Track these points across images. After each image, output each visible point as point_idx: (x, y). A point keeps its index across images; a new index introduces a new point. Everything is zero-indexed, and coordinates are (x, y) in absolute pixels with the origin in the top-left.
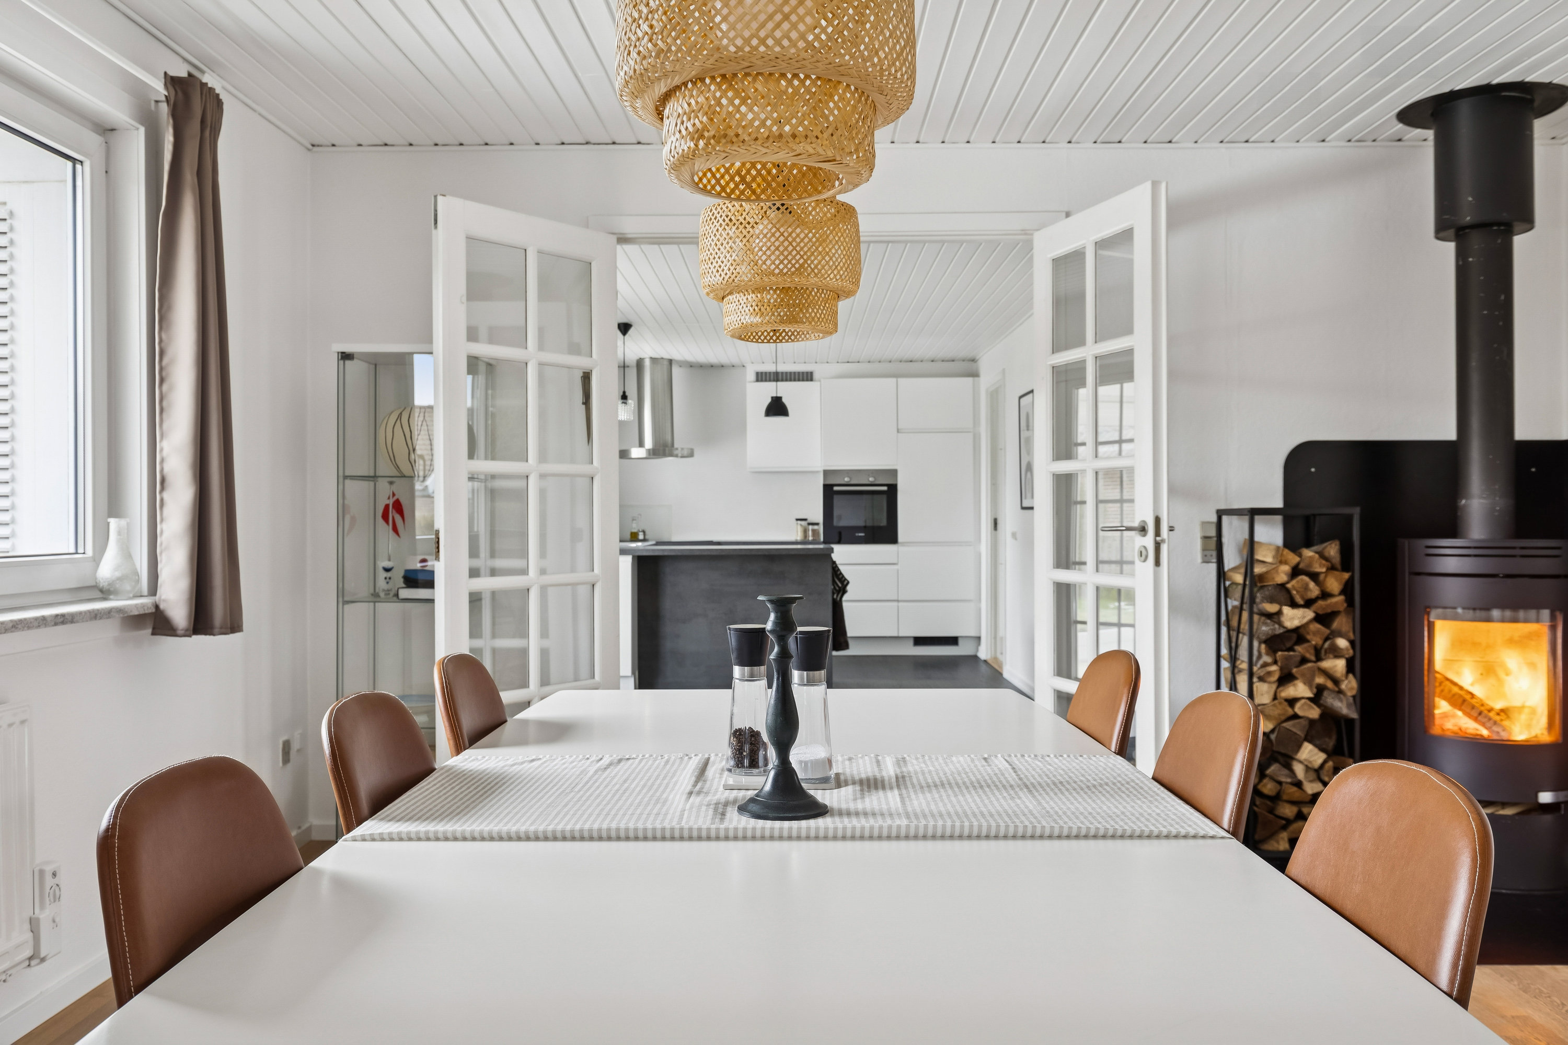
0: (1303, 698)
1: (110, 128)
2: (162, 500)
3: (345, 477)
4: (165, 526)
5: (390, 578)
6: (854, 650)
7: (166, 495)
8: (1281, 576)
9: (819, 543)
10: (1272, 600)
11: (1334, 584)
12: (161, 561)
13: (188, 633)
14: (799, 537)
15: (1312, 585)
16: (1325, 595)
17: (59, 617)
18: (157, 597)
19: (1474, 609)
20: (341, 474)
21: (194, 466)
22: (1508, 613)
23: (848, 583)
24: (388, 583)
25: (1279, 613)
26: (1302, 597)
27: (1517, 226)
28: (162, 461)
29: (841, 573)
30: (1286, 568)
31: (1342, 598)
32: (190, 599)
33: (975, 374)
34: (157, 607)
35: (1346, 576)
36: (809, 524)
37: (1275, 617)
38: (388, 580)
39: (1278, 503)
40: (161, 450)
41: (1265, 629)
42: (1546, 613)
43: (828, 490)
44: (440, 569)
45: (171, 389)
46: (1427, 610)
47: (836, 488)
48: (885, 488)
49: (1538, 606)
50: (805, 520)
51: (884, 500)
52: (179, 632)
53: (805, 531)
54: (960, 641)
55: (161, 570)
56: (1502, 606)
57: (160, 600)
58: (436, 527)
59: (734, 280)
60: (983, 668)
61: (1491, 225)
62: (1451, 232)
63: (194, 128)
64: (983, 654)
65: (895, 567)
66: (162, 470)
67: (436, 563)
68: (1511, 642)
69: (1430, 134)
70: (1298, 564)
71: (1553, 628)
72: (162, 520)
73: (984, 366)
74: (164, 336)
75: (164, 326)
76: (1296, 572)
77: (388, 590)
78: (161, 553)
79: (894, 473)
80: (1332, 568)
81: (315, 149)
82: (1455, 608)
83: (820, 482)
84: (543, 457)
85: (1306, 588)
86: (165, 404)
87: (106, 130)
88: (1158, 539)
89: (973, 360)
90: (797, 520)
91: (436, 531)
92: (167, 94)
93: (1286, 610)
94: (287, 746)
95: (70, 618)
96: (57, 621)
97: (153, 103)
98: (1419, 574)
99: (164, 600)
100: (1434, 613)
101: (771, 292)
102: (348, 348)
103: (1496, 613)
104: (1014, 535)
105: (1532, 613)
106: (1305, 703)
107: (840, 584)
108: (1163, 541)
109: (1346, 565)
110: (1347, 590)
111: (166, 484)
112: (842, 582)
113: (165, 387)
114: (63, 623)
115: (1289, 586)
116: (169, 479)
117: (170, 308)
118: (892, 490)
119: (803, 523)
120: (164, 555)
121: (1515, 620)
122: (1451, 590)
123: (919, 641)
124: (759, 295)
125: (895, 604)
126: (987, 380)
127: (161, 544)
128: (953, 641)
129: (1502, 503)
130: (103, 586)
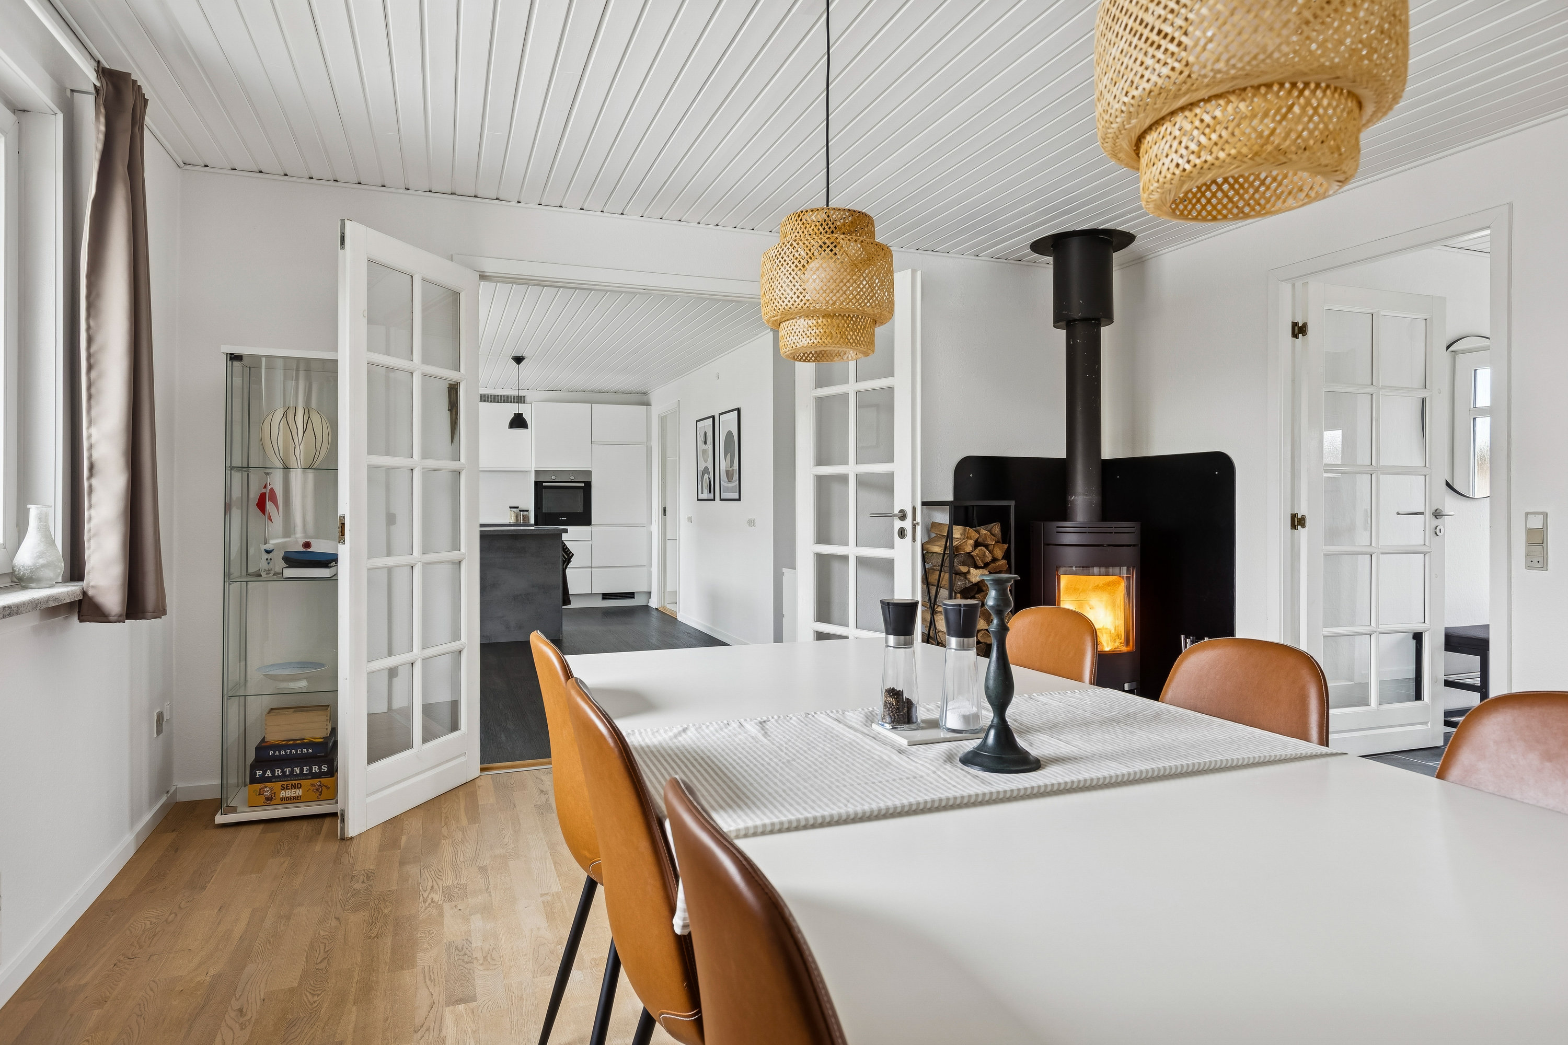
0: (982, 630)
1: (22, 109)
2: (90, 486)
3: (232, 468)
4: (93, 512)
5: (271, 559)
6: (575, 604)
7: (94, 481)
8: (969, 549)
9: (531, 525)
10: (964, 564)
11: (999, 553)
12: (89, 548)
13: (121, 618)
14: (513, 521)
15: (987, 553)
16: (994, 560)
17: (7, 609)
18: (84, 584)
19: (1083, 567)
20: (228, 464)
21: (126, 453)
22: (1103, 569)
23: (573, 555)
24: (269, 563)
25: (969, 572)
26: (983, 562)
27: (1103, 320)
28: (91, 447)
29: (567, 548)
30: (971, 542)
31: (1004, 562)
32: (124, 584)
33: (647, 404)
34: (84, 593)
35: (1006, 546)
36: (520, 511)
37: (965, 575)
38: (269, 561)
39: (950, 498)
40: (89, 437)
41: (960, 583)
42: (1124, 569)
43: (538, 484)
44: (344, 552)
45: (100, 376)
46: (1058, 567)
47: (544, 484)
48: (583, 485)
49: (1120, 565)
50: (517, 508)
51: (581, 495)
52: (111, 618)
53: (517, 516)
54: (636, 595)
55: (89, 557)
56: (1099, 566)
57: (88, 586)
58: (340, 513)
59: (802, 307)
60: (655, 613)
61: (1090, 319)
62: (1063, 323)
63: (125, 122)
64: (654, 603)
65: (590, 542)
66: (90, 457)
67: (340, 546)
68: (1097, 588)
69: (1050, 259)
70: (978, 539)
71: (1128, 578)
72: (90, 507)
73: (654, 397)
74: (92, 323)
75: (92, 312)
76: (977, 544)
77: (269, 570)
78: (89, 540)
79: (589, 473)
80: (998, 542)
81: (186, 167)
82: (1072, 567)
83: (532, 479)
84: (425, 455)
85: (984, 555)
86: (93, 390)
87: (20, 110)
88: (914, 522)
89: (645, 394)
90: (511, 508)
91: (340, 516)
92: (98, 84)
93: (972, 570)
94: (160, 717)
95: (15, 610)
96: (5, 613)
97: (68, 92)
98: (1049, 545)
99: (93, 587)
100: (1062, 570)
101: (840, 317)
102: (237, 350)
103: (1096, 570)
104: (689, 519)
105: (1117, 569)
106: (985, 633)
107: (567, 556)
108: (918, 524)
109: (1005, 538)
110: (1007, 556)
111: (94, 471)
112: (568, 555)
113: (93, 374)
114: (10, 615)
115: (974, 554)
116: (99, 466)
117: (98, 296)
118: (588, 486)
119: (515, 510)
120: (92, 541)
121: (1107, 574)
122: (1071, 554)
123: (606, 596)
124: (829, 320)
125: (590, 569)
126: (657, 409)
127: (89, 531)
128: (631, 595)
129: (1095, 498)
130: (24, 574)
